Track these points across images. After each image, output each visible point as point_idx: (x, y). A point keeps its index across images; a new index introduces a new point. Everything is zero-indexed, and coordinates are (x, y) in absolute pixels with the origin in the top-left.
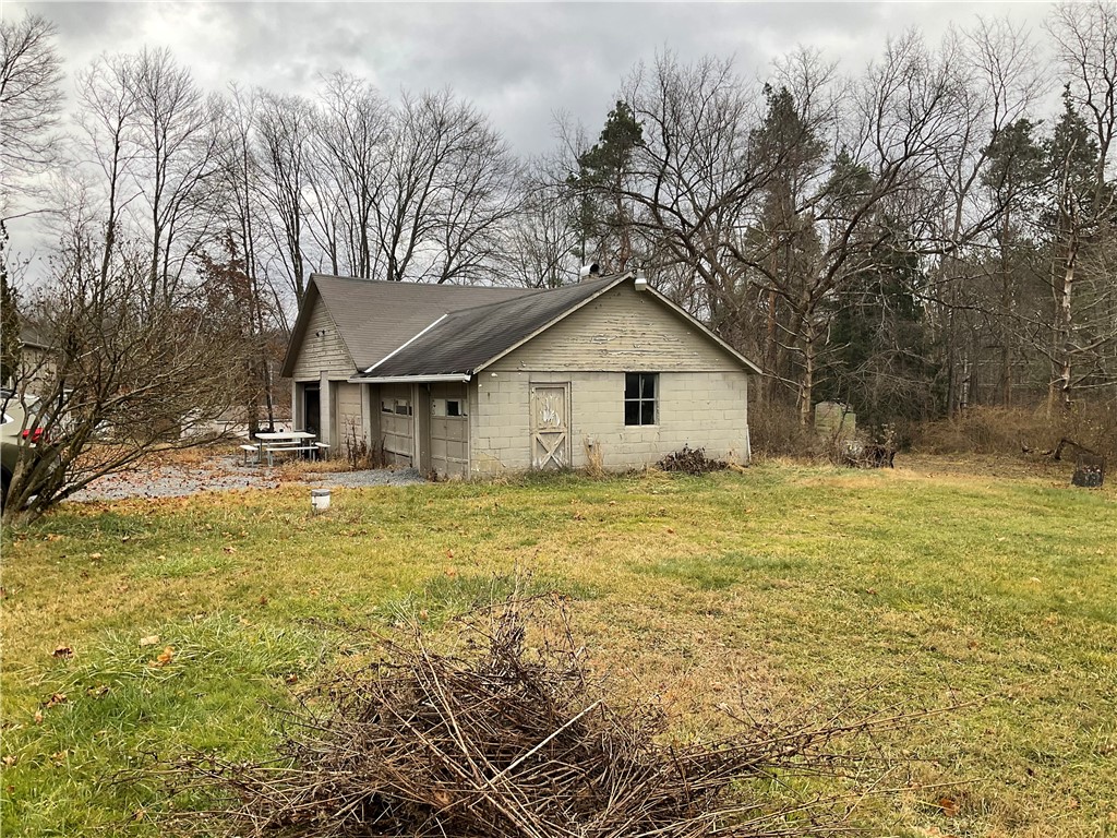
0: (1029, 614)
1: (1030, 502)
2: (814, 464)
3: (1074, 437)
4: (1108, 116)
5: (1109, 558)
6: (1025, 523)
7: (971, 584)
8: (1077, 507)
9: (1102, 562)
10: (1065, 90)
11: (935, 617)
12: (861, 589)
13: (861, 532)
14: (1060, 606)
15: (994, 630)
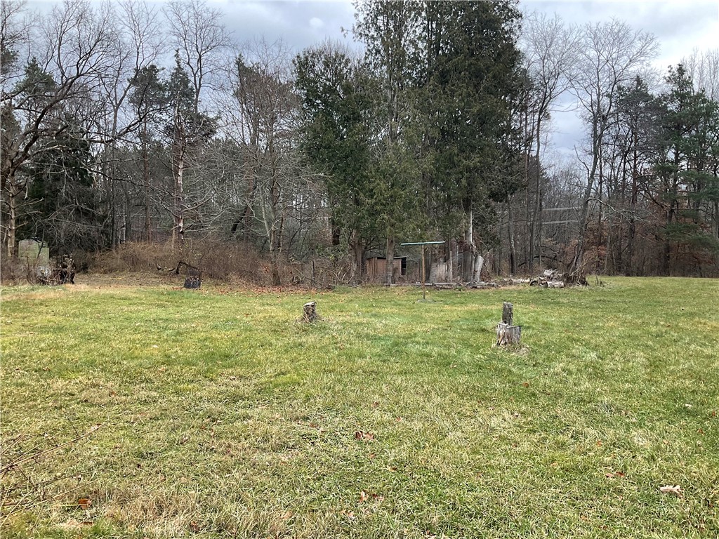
0: (148, 368)
1: (158, 300)
2: (15, 284)
3: (186, 260)
4: (199, 73)
5: (198, 328)
6: (155, 312)
7: (115, 354)
8: (184, 301)
9: (194, 331)
10: (176, 53)
11: (89, 379)
12: (40, 369)
13: (44, 329)
14: (168, 361)
15: (126, 381)
